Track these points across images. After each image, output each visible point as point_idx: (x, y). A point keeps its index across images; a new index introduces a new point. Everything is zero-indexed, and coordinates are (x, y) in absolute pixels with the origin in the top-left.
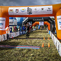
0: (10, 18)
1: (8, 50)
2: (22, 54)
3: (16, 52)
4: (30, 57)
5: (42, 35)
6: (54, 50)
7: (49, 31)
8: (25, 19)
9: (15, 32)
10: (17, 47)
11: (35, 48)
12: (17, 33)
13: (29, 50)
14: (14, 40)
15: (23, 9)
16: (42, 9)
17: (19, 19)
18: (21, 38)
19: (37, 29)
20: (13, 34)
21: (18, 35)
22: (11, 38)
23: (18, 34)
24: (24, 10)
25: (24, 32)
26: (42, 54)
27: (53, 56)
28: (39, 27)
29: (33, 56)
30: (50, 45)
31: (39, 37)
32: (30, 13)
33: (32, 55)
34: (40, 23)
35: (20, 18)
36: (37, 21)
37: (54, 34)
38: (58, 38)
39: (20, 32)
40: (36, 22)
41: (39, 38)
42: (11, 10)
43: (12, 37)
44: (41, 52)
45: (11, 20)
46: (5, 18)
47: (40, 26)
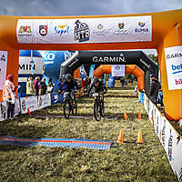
0: (21, 51)
1: (11, 152)
2: (55, 165)
3: (36, 159)
5: (118, 105)
6: (156, 151)
7: (140, 93)
9: (37, 95)
10: (40, 144)
12: (42, 97)
13: (79, 153)
15: (61, 26)
16: (121, 26)
17: (51, 56)
18: (54, 115)
20: (29, 103)
21: (46, 105)
23: (46, 100)
27: (153, 173)
28: (111, 80)
29: (89, 172)
30: (143, 136)
31: (111, 111)
33: (84, 168)
34: (113, 68)
37: (155, 104)
38: (166, 116)
39: (52, 97)
40: (101, 66)
43: (26, 111)
44: (115, 160)
46: (6, 53)
47: (115, 78)
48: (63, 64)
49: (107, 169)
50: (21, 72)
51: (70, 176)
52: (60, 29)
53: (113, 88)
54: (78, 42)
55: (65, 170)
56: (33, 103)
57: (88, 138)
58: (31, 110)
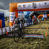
0: (18, 12)
4: (36, 45)
8: (31, 13)
21: (25, 26)
24: (30, 5)
25: (30, 23)
28: (43, 19)
29: (38, 43)
32: (35, 7)
35: (27, 12)
36: (41, 14)
40: (40, 15)
41: (43, 28)
42: (19, 6)
44: (45, 40)
45: (19, 14)
46: (15, 13)
48: (30, 15)
49: (43, 43)
50: (19, 17)
51: (33, 44)
53: (43, 21)
54: (33, 9)
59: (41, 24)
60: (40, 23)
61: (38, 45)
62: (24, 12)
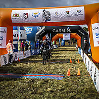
0: (14, 27)
1: (10, 82)
2: (34, 88)
3: (23, 85)
5: (67, 55)
8: (41, 30)
9: (23, 50)
10: (25, 77)
11: (55, 78)
12: (26, 52)
13: (46, 81)
14: (21, 64)
18: (32, 61)
19: (59, 46)
20: (19, 55)
21: (28, 56)
22: (16, 60)
23: (28, 53)
24: (37, 15)
25: (38, 51)
26: (68, 89)
27: (86, 92)
28: (63, 42)
29: (52, 91)
32: (48, 19)
33: (49, 89)
34: (64, 35)
36: (60, 33)
38: (93, 61)
40: (57, 34)
41: (62, 60)
42: (16, 15)
43: (18, 59)
44: (66, 85)
47: (65, 41)
48: (37, 34)
49: (61, 90)
50: (14, 38)
51: (41, 94)
52: (35, 15)
53: (64, 46)
54: (44, 21)
55: (39, 91)
56: (21, 55)
57: (51, 73)
58: (20, 59)
59: (59, 52)
60: (57, 51)
61: (51, 95)
62: (25, 28)
